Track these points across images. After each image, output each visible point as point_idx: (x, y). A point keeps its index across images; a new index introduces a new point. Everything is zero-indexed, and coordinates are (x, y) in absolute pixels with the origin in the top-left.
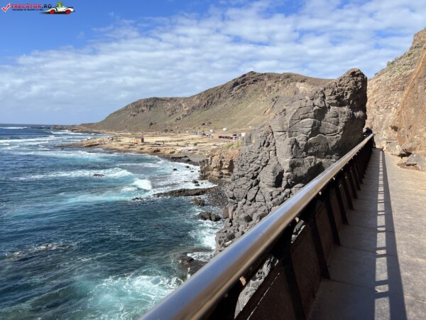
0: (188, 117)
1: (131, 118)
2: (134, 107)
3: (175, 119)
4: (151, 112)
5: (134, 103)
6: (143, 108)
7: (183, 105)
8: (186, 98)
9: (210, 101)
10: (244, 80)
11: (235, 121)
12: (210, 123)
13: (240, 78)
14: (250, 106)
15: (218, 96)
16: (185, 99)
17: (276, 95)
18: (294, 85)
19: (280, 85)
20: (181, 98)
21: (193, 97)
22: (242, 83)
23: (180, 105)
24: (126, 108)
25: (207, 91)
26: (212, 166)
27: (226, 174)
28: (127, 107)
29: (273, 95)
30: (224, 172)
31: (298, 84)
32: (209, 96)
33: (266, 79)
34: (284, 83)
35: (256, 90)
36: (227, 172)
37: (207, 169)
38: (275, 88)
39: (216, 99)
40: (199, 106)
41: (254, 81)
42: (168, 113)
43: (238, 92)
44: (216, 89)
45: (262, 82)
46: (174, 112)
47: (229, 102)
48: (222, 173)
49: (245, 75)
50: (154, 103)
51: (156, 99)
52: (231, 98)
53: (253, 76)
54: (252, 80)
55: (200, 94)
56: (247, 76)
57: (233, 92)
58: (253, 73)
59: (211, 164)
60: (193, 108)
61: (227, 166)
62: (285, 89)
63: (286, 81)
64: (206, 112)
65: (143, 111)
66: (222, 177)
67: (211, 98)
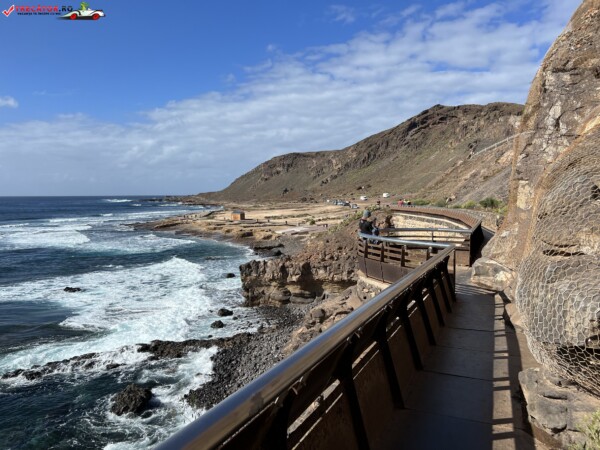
0: (338, 179)
1: (263, 182)
2: (267, 166)
3: (320, 182)
4: (289, 174)
5: (267, 163)
6: (279, 169)
7: (334, 161)
8: (338, 151)
9: (372, 153)
10: (426, 118)
11: (408, 181)
12: (369, 186)
13: (419, 116)
14: (432, 157)
15: (385, 145)
16: (337, 153)
17: (476, 138)
18: (506, 121)
19: (482, 123)
20: (330, 152)
21: (347, 149)
22: (423, 123)
23: (330, 162)
24: (257, 170)
25: (368, 139)
26: (268, 276)
27: (296, 295)
28: (258, 168)
29: (469, 138)
30: (291, 289)
31: (512, 119)
32: (371, 146)
33: (460, 115)
34: (488, 119)
35: (443, 133)
36: (298, 291)
37: (257, 283)
38: (474, 128)
39: (381, 150)
40: (356, 161)
41: (441, 119)
42: (313, 174)
43: (415, 137)
44: (382, 135)
45: (454, 120)
46: (320, 171)
47: (401, 153)
48: (287, 293)
49: (426, 112)
50: (293, 161)
51: (296, 156)
52: (403, 148)
53: (440, 111)
54: (437, 119)
55: (358, 144)
56: (431, 112)
57: (408, 137)
58: (439, 107)
59: (264, 272)
60: (347, 165)
61: (294, 278)
62: (491, 127)
63: (492, 115)
64: (366, 170)
65: (278, 173)
66: (288, 301)
67: (373, 149)
